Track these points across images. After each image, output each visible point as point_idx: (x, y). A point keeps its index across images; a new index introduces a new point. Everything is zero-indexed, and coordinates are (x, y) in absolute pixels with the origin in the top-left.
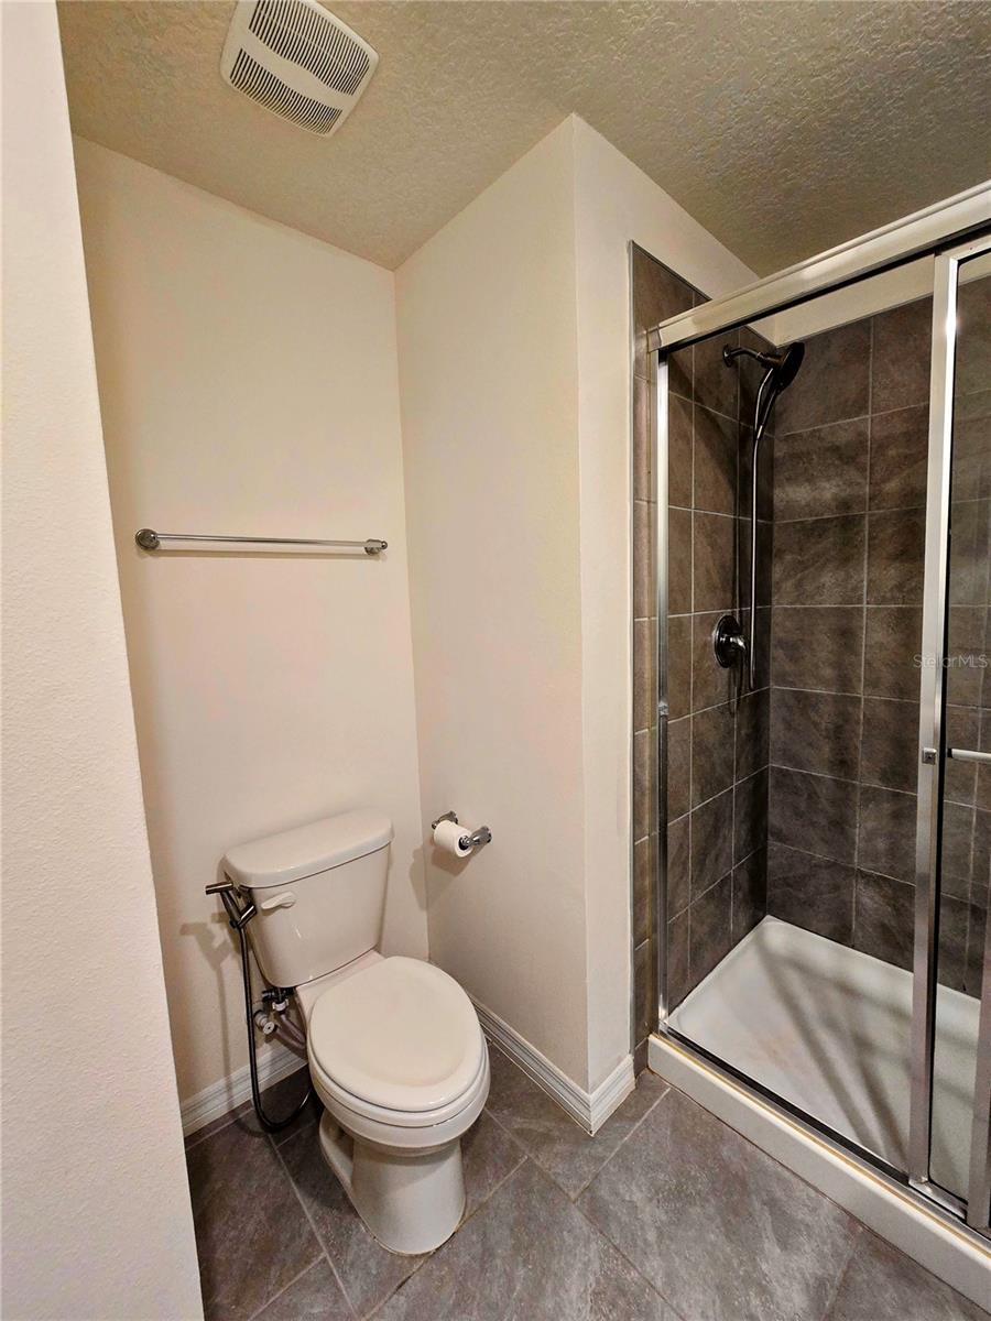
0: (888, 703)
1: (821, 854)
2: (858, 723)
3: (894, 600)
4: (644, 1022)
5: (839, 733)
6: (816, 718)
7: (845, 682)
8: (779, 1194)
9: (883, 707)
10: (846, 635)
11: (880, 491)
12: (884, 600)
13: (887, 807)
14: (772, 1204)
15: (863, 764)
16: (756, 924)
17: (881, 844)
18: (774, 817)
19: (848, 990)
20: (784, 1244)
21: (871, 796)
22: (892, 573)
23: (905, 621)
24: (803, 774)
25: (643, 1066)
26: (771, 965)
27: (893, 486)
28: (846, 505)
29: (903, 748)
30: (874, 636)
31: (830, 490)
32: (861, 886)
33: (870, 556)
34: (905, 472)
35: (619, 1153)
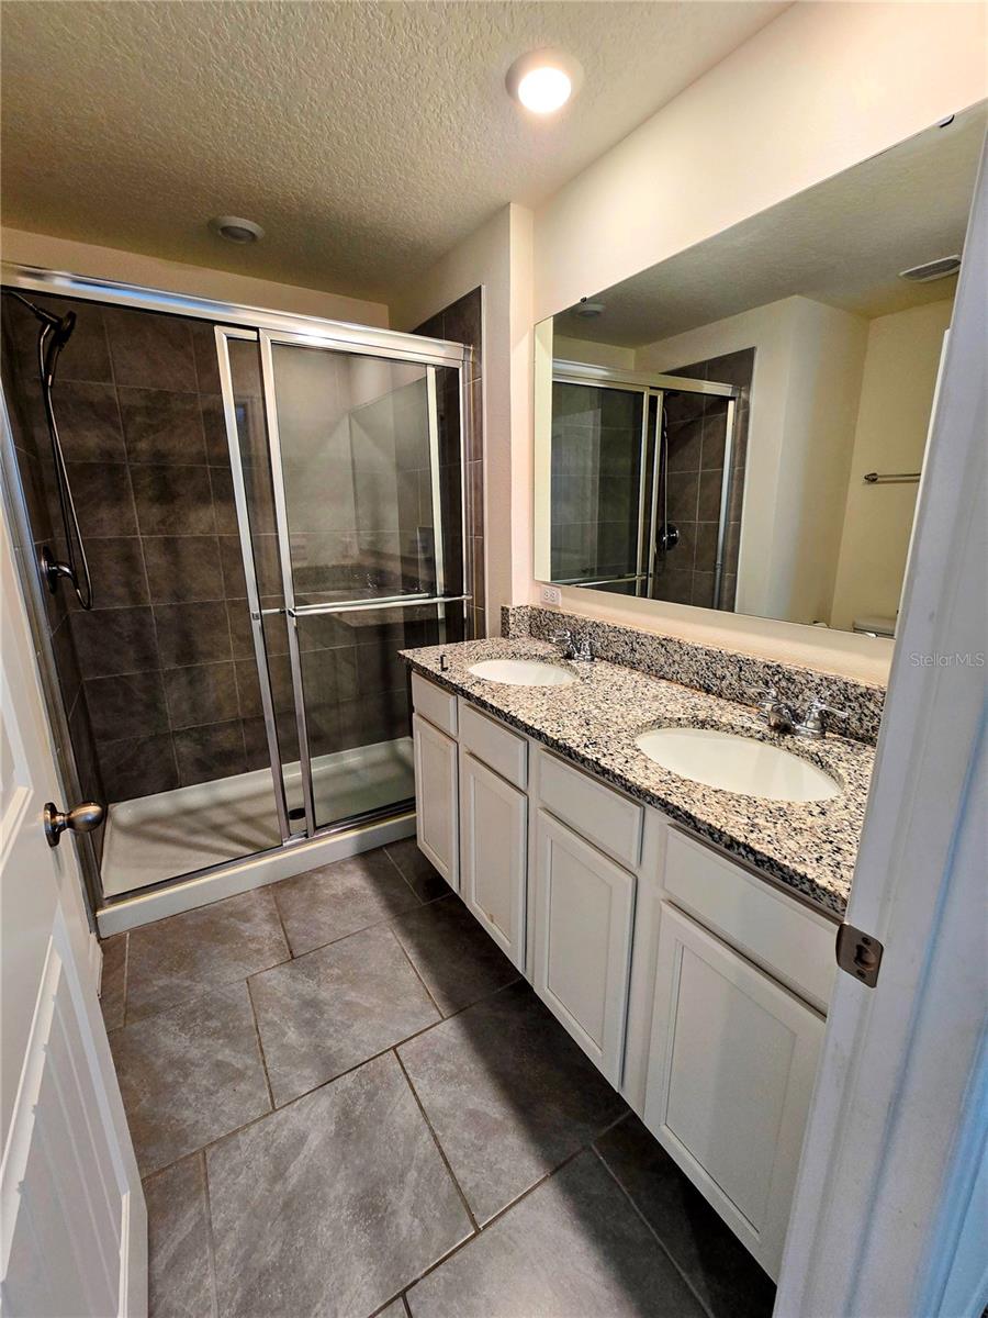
0: (171, 606)
1: (143, 734)
2: (151, 626)
3: (160, 531)
4: (94, 904)
5: (139, 639)
6: (118, 629)
7: (135, 596)
9: (168, 610)
10: (129, 560)
11: (135, 448)
12: (152, 533)
13: (184, 680)
14: (231, 915)
15: (162, 655)
17: (185, 707)
18: (97, 723)
21: (171, 675)
22: (156, 512)
23: (170, 546)
24: (115, 678)
25: (100, 939)
26: (134, 830)
27: (143, 445)
28: (109, 454)
29: (186, 636)
30: (151, 560)
31: (92, 439)
32: (178, 742)
33: (136, 498)
34: (151, 437)
35: (128, 984)
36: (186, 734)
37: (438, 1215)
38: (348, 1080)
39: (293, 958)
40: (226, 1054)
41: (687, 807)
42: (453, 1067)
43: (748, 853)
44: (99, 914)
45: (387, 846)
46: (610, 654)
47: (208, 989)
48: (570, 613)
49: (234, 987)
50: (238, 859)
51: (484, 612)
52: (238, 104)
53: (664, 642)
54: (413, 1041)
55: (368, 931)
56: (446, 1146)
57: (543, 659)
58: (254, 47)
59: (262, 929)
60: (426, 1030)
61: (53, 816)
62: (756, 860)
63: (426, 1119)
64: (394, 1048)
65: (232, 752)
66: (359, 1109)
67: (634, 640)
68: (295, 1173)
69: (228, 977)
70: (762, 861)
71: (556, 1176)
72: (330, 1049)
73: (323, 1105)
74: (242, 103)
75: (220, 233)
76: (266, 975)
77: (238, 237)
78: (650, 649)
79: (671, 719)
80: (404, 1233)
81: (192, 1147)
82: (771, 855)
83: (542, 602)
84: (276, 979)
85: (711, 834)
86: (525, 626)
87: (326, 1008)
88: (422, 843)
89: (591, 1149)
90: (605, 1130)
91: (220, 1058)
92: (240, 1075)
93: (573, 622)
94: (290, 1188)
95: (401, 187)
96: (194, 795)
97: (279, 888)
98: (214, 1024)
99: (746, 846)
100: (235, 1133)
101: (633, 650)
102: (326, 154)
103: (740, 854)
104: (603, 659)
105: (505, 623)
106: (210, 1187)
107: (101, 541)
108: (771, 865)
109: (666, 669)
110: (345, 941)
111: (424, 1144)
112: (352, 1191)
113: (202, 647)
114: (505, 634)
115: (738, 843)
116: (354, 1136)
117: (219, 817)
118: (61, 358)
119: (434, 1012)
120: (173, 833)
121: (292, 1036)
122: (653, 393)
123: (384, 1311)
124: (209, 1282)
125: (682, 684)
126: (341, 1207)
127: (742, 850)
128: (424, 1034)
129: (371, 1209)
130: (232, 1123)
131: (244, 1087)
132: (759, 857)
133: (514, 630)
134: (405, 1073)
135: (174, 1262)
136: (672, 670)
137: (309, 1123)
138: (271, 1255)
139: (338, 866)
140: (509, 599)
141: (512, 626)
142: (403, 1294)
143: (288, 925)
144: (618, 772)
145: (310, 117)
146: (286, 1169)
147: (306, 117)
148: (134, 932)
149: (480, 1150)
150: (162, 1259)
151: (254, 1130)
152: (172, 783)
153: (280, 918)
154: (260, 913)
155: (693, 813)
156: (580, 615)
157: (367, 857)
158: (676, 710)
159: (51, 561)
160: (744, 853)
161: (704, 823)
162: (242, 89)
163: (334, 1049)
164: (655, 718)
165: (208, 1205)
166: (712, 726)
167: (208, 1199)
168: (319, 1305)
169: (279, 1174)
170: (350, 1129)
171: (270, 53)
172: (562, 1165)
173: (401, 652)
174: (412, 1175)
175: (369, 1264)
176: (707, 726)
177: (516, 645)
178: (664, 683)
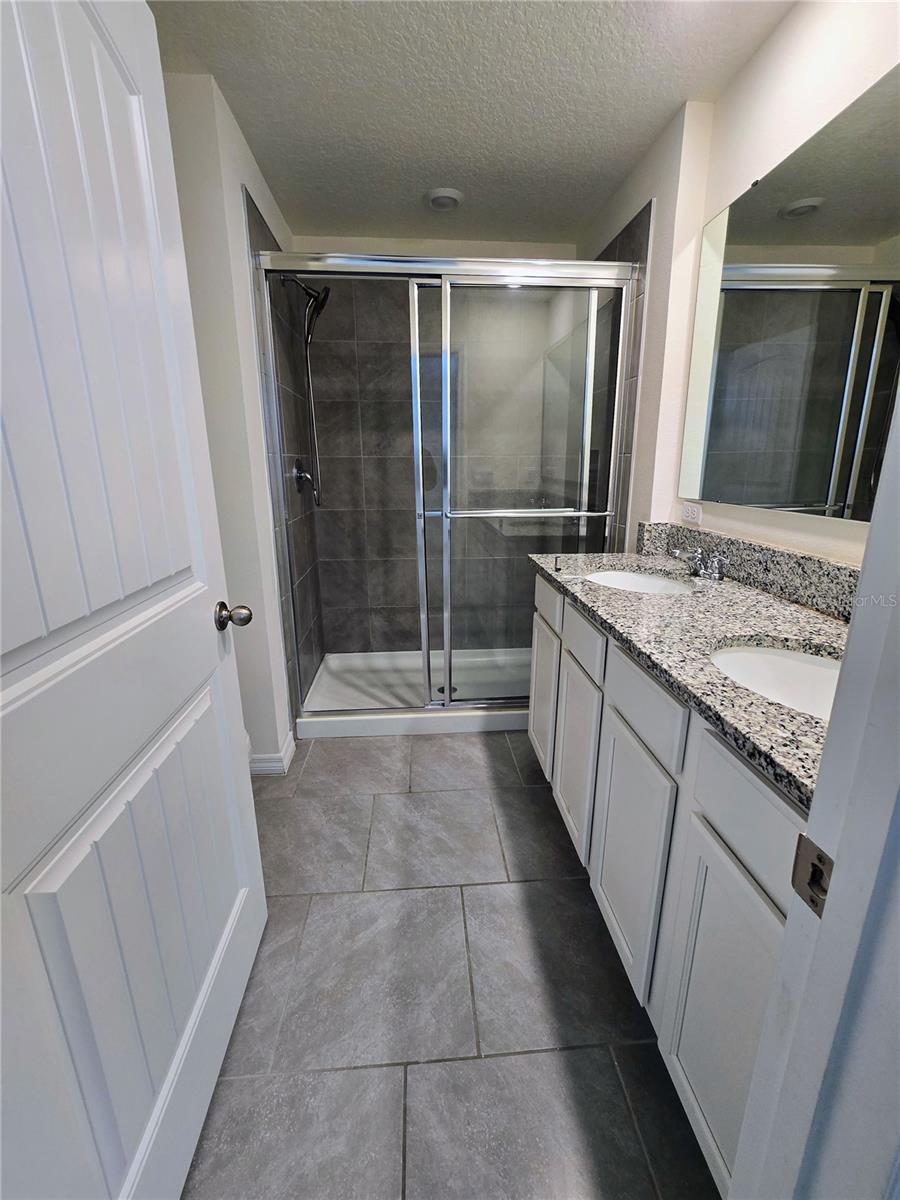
0: (378, 511)
1: (351, 606)
2: (364, 525)
3: (376, 453)
4: (295, 712)
5: (355, 534)
6: (342, 526)
7: (355, 502)
8: (379, 744)
9: (376, 514)
10: (354, 475)
11: (365, 389)
12: (371, 454)
13: (381, 569)
14: (379, 748)
15: (369, 548)
16: (322, 660)
17: (380, 590)
19: (374, 671)
20: (388, 755)
21: (373, 564)
22: (374, 438)
23: (382, 465)
24: (338, 562)
25: (296, 738)
26: (337, 676)
27: (371, 387)
28: (348, 394)
29: (386, 535)
30: (369, 474)
31: (337, 384)
32: (373, 616)
33: (362, 427)
34: (376, 380)
35: (304, 772)
36: (377, 611)
37: (452, 1025)
38: (420, 893)
39: (410, 792)
40: (345, 840)
41: (719, 708)
42: (504, 922)
43: (768, 764)
44: (298, 720)
45: (509, 732)
46: (742, 574)
47: (349, 793)
48: (707, 530)
49: (365, 797)
50: (392, 709)
51: (625, 529)
52: (430, 85)
53: (802, 561)
54: (478, 887)
55: (471, 792)
56: (477, 979)
57: (668, 574)
58: (435, 28)
59: (395, 763)
60: (492, 883)
61: (220, 611)
62: (776, 775)
63: (468, 951)
64: (461, 886)
65: (410, 632)
66: (420, 918)
67: (769, 559)
68: (363, 939)
69: (364, 791)
70: (781, 776)
71: (565, 1053)
72: (414, 866)
73: (396, 903)
74: (433, 83)
75: (431, 204)
76: (388, 797)
77: (443, 206)
78: (785, 568)
79: (774, 639)
80: (422, 1023)
81: (306, 890)
82: (793, 770)
83: (683, 521)
84: (394, 803)
85: (736, 740)
86: (662, 544)
87: (421, 836)
88: (532, 734)
89: (608, 1050)
90: (630, 1042)
91: (341, 840)
92: (348, 858)
93: (708, 539)
94: (355, 948)
95: (572, 119)
96: (380, 659)
97: (418, 739)
98: (344, 817)
99: (767, 757)
100: (335, 893)
101: (767, 570)
102: (502, 107)
103: (760, 765)
104: (734, 579)
105: (640, 539)
106: (308, 921)
107: (338, 459)
108: (790, 782)
109: (801, 592)
110: (451, 793)
111: (459, 969)
112: (395, 972)
113: (396, 545)
114: (639, 551)
115: (760, 753)
116: (409, 935)
117: (392, 679)
118: (320, 321)
119: (504, 873)
120: (361, 683)
121: (391, 845)
122: (876, 288)
123: (389, 1068)
124: (288, 978)
125: (817, 610)
126: (384, 980)
127: (762, 760)
128: (489, 886)
129: (404, 991)
130: (334, 887)
131: (349, 866)
132: (778, 771)
133: (648, 546)
134: (464, 909)
135: (274, 955)
136: (808, 593)
137: (382, 911)
138: (328, 985)
139: (466, 736)
140: (647, 516)
141: (646, 542)
142: (406, 1065)
143: (415, 767)
144: (665, 666)
145: (485, 76)
146: (357, 934)
147: (482, 78)
148: (317, 740)
149: (504, 996)
150: (267, 949)
151: (346, 898)
152: (366, 648)
153: (410, 761)
154: (398, 754)
155: (722, 715)
156: (715, 532)
157: (490, 736)
158: (788, 631)
159: (300, 469)
160: (764, 764)
161: (731, 725)
162: (431, 71)
163: (417, 868)
164: (752, 633)
165: (303, 933)
166: (830, 654)
167: (304, 928)
168: (347, 1036)
169: (351, 935)
170: (406, 928)
171: (447, 28)
172: (573, 1048)
173: (530, 555)
174: (442, 986)
175: (390, 1029)
176: (823, 652)
177: (648, 562)
178: (794, 607)
